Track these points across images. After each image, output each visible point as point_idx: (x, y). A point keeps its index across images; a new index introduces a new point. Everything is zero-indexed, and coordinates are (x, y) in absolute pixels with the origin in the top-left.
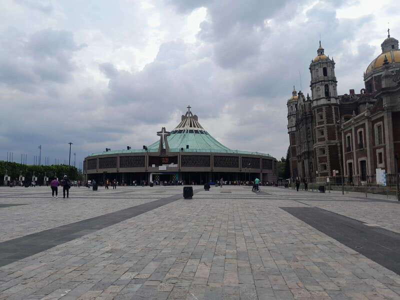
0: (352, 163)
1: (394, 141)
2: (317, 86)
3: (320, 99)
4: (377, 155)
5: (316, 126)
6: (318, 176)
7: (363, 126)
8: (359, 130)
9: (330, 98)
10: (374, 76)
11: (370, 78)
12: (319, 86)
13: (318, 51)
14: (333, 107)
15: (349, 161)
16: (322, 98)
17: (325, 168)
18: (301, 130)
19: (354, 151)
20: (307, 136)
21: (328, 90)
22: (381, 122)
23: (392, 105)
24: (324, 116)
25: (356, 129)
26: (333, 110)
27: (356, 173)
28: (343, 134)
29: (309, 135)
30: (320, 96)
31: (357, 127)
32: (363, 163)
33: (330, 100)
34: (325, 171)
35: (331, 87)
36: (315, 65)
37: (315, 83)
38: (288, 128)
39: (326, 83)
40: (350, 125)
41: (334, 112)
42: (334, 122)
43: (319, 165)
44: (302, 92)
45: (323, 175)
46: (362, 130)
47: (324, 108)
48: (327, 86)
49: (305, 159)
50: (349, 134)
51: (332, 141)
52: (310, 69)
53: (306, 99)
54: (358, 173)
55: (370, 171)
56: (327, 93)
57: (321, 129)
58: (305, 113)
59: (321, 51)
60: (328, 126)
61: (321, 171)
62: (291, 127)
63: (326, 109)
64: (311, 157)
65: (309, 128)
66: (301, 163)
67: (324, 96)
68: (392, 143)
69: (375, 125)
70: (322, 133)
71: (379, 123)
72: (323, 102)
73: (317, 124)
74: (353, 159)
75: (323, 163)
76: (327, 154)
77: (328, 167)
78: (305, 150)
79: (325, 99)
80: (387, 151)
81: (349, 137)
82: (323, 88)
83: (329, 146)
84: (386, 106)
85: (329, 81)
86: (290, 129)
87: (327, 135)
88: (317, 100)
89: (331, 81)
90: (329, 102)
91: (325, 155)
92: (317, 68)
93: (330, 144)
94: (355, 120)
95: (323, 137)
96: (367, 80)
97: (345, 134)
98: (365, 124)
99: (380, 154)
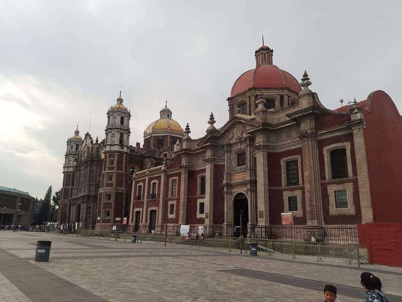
0: (140, 212)
1: (188, 195)
2: (113, 133)
3: (114, 145)
4: (169, 206)
5: (105, 170)
6: (100, 223)
7: (159, 178)
8: (153, 181)
9: (123, 146)
10: (153, 135)
11: (149, 136)
12: (115, 132)
13: (118, 100)
14: (124, 155)
15: (137, 209)
16: (116, 145)
17: (108, 214)
18: (82, 172)
19: (145, 201)
20: (90, 179)
21: (122, 138)
22: (177, 178)
23: (189, 164)
24: (115, 162)
25: (150, 179)
26: (124, 158)
27: (144, 222)
28: (134, 183)
29: (92, 179)
30: (114, 142)
31: (151, 178)
32: (153, 213)
33: (123, 148)
34: (108, 218)
35: (125, 136)
36: (113, 112)
37: (111, 129)
38: (64, 168)
39: (122, 131)
40: (144, 175)
41: (124, 160)
42: (124, 169)
43: (102, 210)
44: (90, 134)
45: (105, 221)
46: (157, 181)
47: (116, 154)
48: (122, 134)
49: (83, 203)
50: (141, 184)
51: (119, 188)
52: (108, 114)
53: (95, 142)
54: (146, 222)
55: (160, 221)
56: (121, 141)
57: (110, 174)
58: (92, 155)
59: (120, 101)
60: (117, 173)
61: (105, 217)
62: (68, 167)
63: (118, 156)
64: (90, 202)
65: (93, 171)
66: (75, 207)
67: (118, 143)
68: (186, 196)
69: (170, 179)
70: (111, 179)
71: (174, 178)
72: (116, 148)
73: (107, 169)
74: (143, 208)
75: (107, 209)
76: (112, 200)
77: (112, 214)
78: (85, 194)
79: (119, 146)
80: (181, 204)
81: (140, 186)
82: (118, 136)
83: (116, 193)
84: (184, 164)
85: (125, 130)
86: (66, 169)
87: (115, 181)
88: (111, 145)
89: (127, 130)
90: (121, 150)
91: (110, 201)
92: (115, 115)
93: (117, 191)
94: (150, 172)
95: (111, 182)
96: (146, 138)
97: (137, 183)
98: (160, 176)
99: (172, 206)
